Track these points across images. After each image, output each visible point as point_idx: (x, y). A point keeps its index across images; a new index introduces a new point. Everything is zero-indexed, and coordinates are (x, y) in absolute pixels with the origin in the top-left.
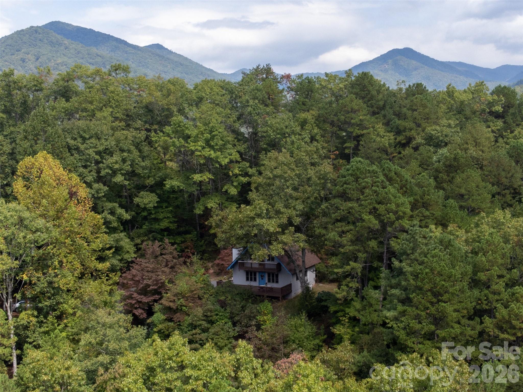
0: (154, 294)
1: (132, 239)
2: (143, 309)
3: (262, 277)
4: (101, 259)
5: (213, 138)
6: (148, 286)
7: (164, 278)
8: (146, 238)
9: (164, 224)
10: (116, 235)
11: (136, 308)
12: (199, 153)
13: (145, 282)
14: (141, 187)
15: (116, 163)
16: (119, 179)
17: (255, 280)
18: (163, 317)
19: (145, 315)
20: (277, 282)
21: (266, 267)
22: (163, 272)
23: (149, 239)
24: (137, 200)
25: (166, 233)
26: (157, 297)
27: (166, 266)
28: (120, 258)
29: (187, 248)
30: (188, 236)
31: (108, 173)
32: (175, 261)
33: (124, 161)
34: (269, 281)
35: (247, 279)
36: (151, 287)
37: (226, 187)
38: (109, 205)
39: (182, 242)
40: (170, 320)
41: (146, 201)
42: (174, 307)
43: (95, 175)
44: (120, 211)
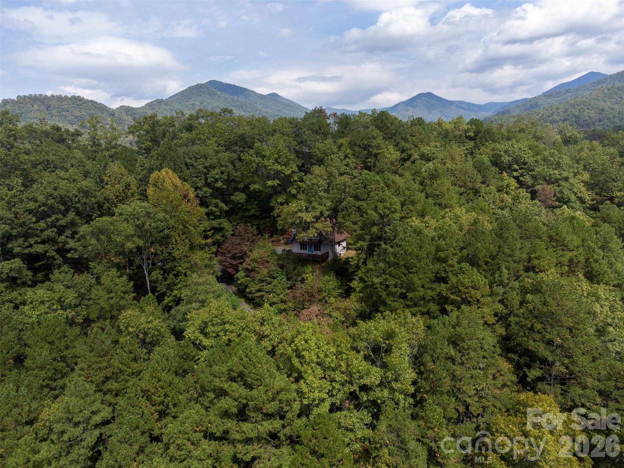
0: (240, 259)
1: (231, 222)
2: (234, 268)
3: (310, 247)
4: (206, 237)
5: (279, 157)
6: (236, 254)
7: (246, 248)
8: (240, 222)
9: (252, 212)
10: (219, 220)
11: (229, 268)
12: (270, 167)
13: (234, 251)
14: (236, 189)
15: (217, 174)
16: (219, 184)
17: (306, 249)
18: (244, 274)
19: (234, 272)
20: (320, 250)
21: (313, 241)
22: (246, 245)
23: (242, 222)
24: (232, 197)
25: (253, 218)
26: (242, 261)
27: (248, 241)
28: (222, 234)
29: (266, 227)
30: (268, 220)
31: (212, 181)
32: (254, 237)
33: (222, 173)
34: (315, 250)
35: (301, 249)
36: (238, 255)
37: (289, 189)
38: (214, 201)
39: (264, 224)
40: (248, 276)
41: (238, 198)
42: (250, 268)
43: (204, 182)
44: (222, 205)
